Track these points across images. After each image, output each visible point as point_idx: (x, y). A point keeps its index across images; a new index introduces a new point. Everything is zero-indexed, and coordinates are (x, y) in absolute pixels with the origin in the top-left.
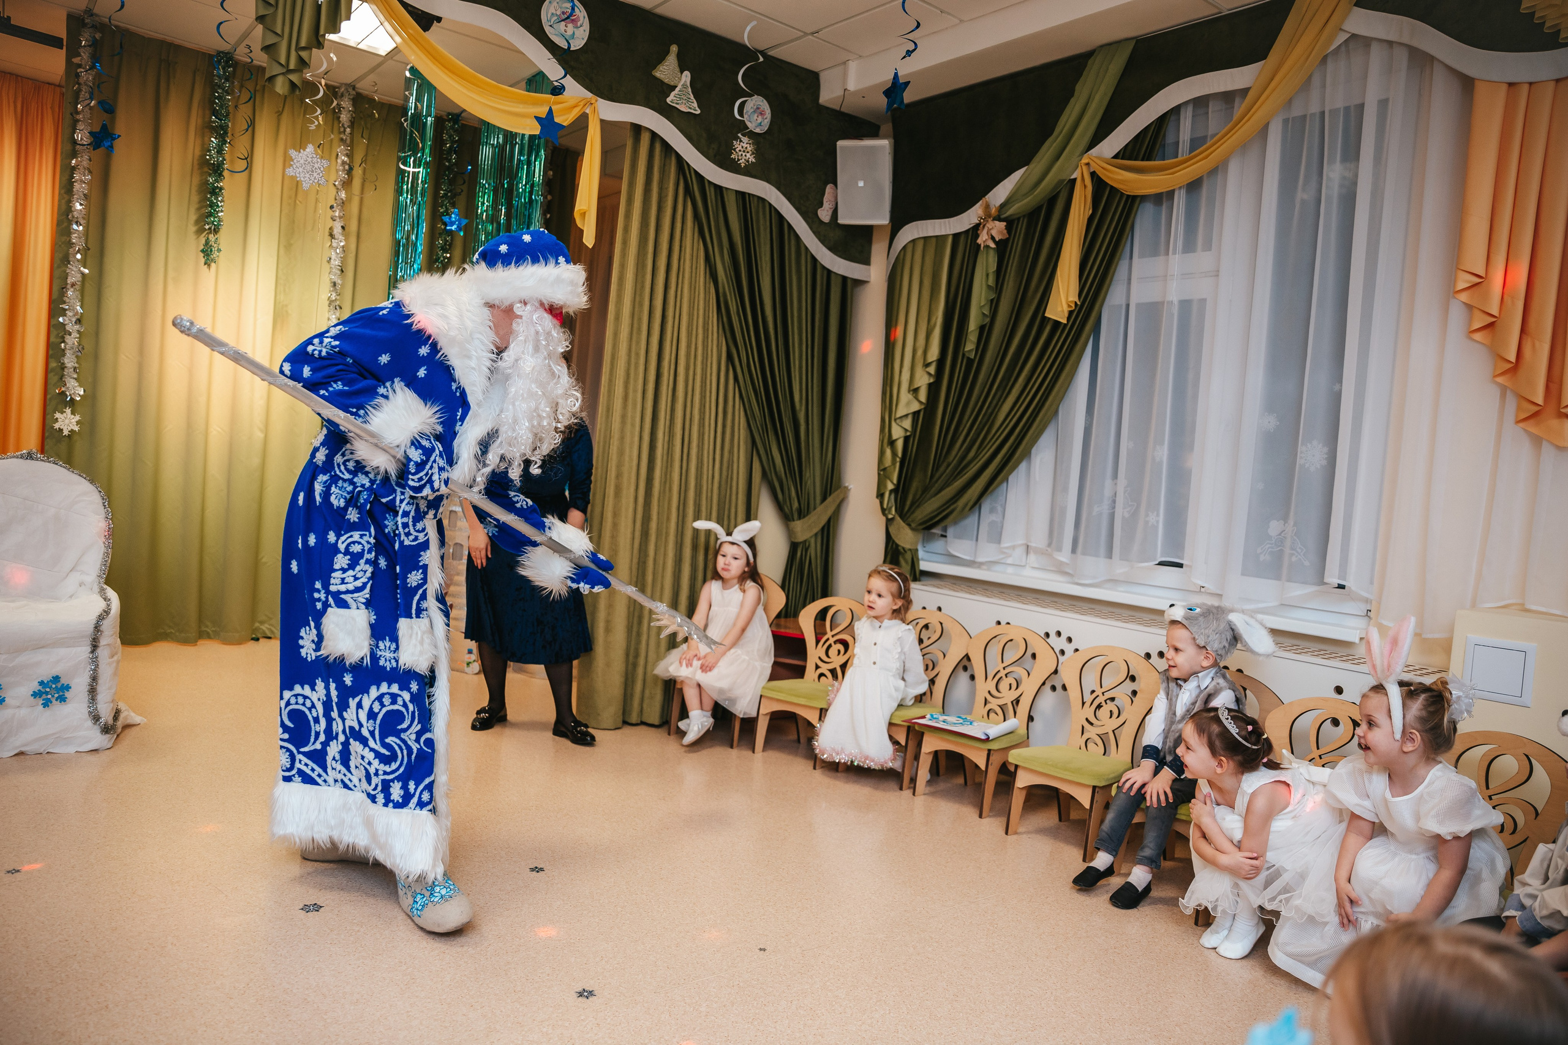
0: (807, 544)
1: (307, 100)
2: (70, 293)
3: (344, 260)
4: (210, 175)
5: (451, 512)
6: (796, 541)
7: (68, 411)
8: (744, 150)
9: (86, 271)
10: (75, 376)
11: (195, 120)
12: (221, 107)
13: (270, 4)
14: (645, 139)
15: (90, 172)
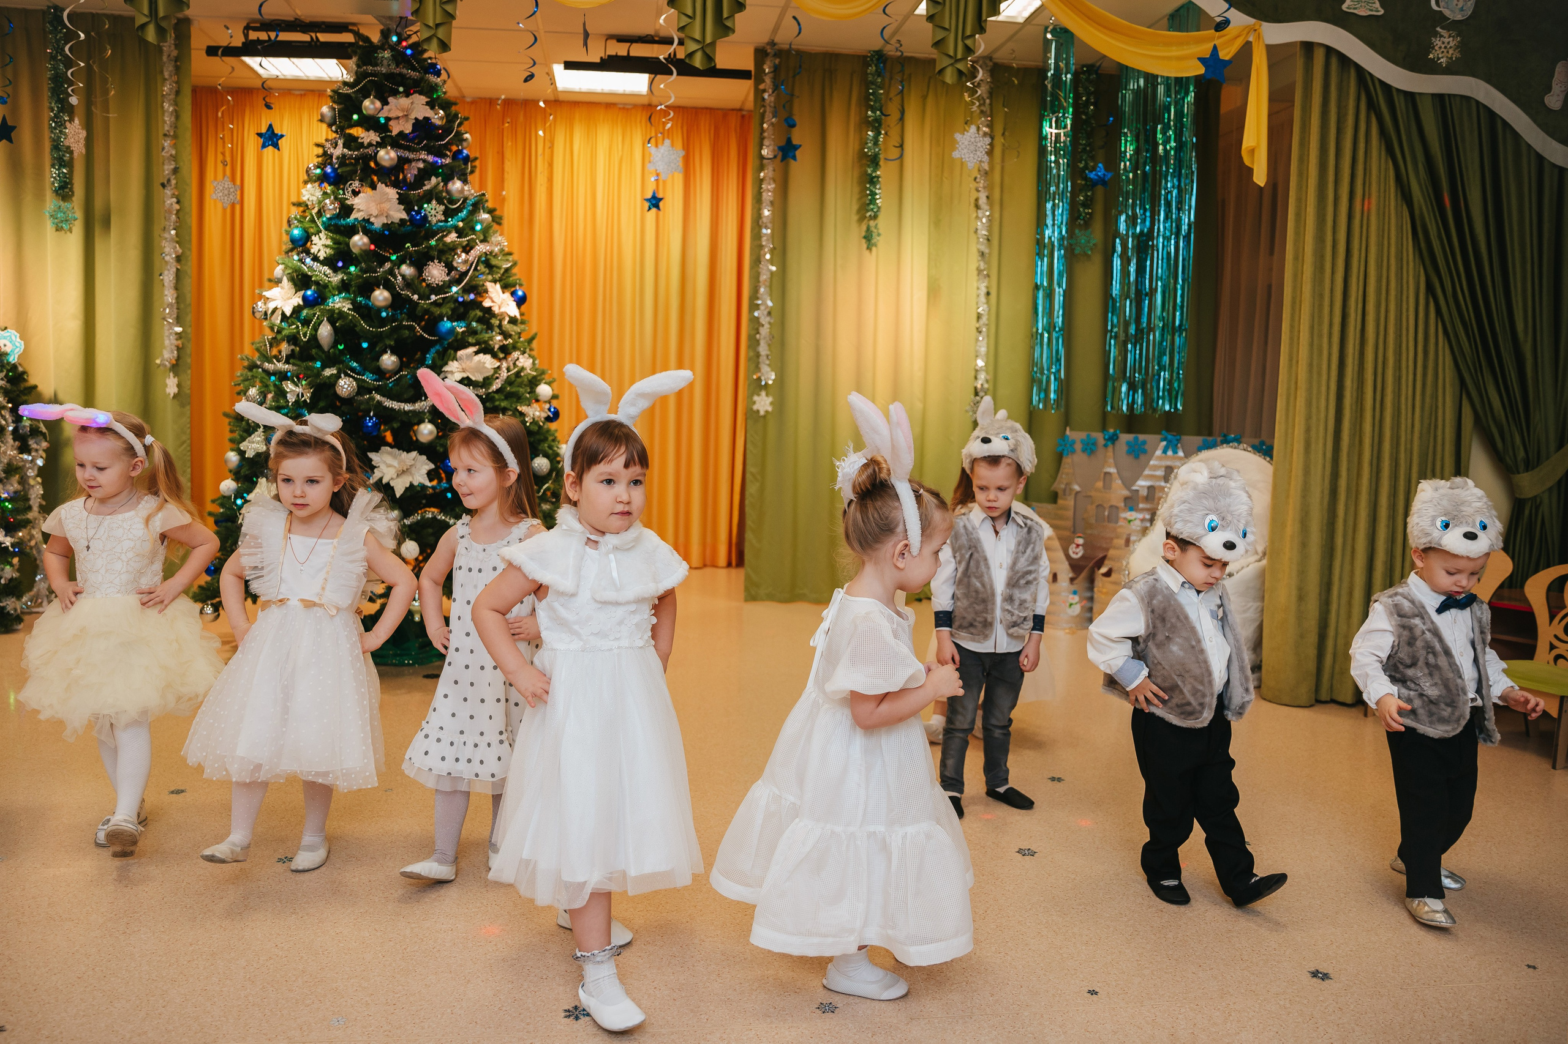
0: (1538, 500)
1: (968, 84)
2: (762, 290)
3: (990, 228)
4: (869, 166)
5: (1106, 473)
6: (1522, 497)
7: (763, 393)
8: (1444, 46)
9: (774, 268)
10: (768, 362)
11: (854, 118)
12: (875, 102)
13: (938, 3)
14: (1319, 56)
15: (774, 181)
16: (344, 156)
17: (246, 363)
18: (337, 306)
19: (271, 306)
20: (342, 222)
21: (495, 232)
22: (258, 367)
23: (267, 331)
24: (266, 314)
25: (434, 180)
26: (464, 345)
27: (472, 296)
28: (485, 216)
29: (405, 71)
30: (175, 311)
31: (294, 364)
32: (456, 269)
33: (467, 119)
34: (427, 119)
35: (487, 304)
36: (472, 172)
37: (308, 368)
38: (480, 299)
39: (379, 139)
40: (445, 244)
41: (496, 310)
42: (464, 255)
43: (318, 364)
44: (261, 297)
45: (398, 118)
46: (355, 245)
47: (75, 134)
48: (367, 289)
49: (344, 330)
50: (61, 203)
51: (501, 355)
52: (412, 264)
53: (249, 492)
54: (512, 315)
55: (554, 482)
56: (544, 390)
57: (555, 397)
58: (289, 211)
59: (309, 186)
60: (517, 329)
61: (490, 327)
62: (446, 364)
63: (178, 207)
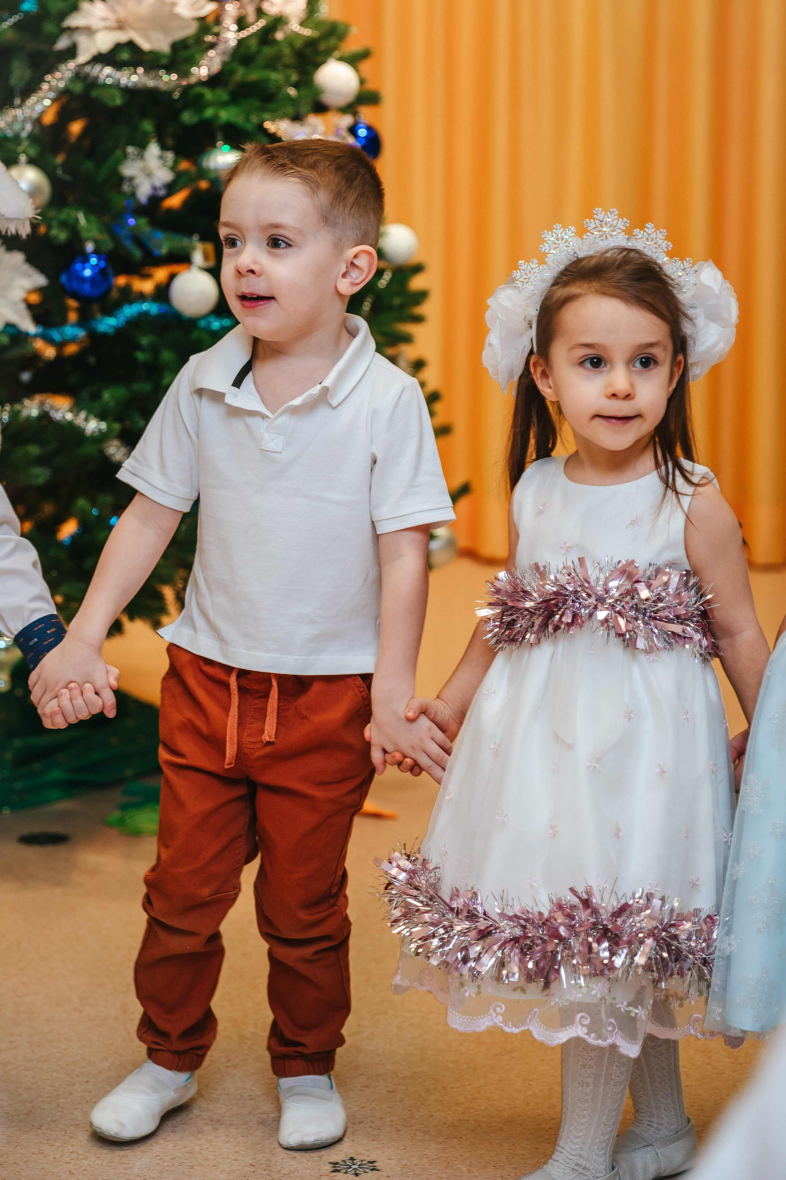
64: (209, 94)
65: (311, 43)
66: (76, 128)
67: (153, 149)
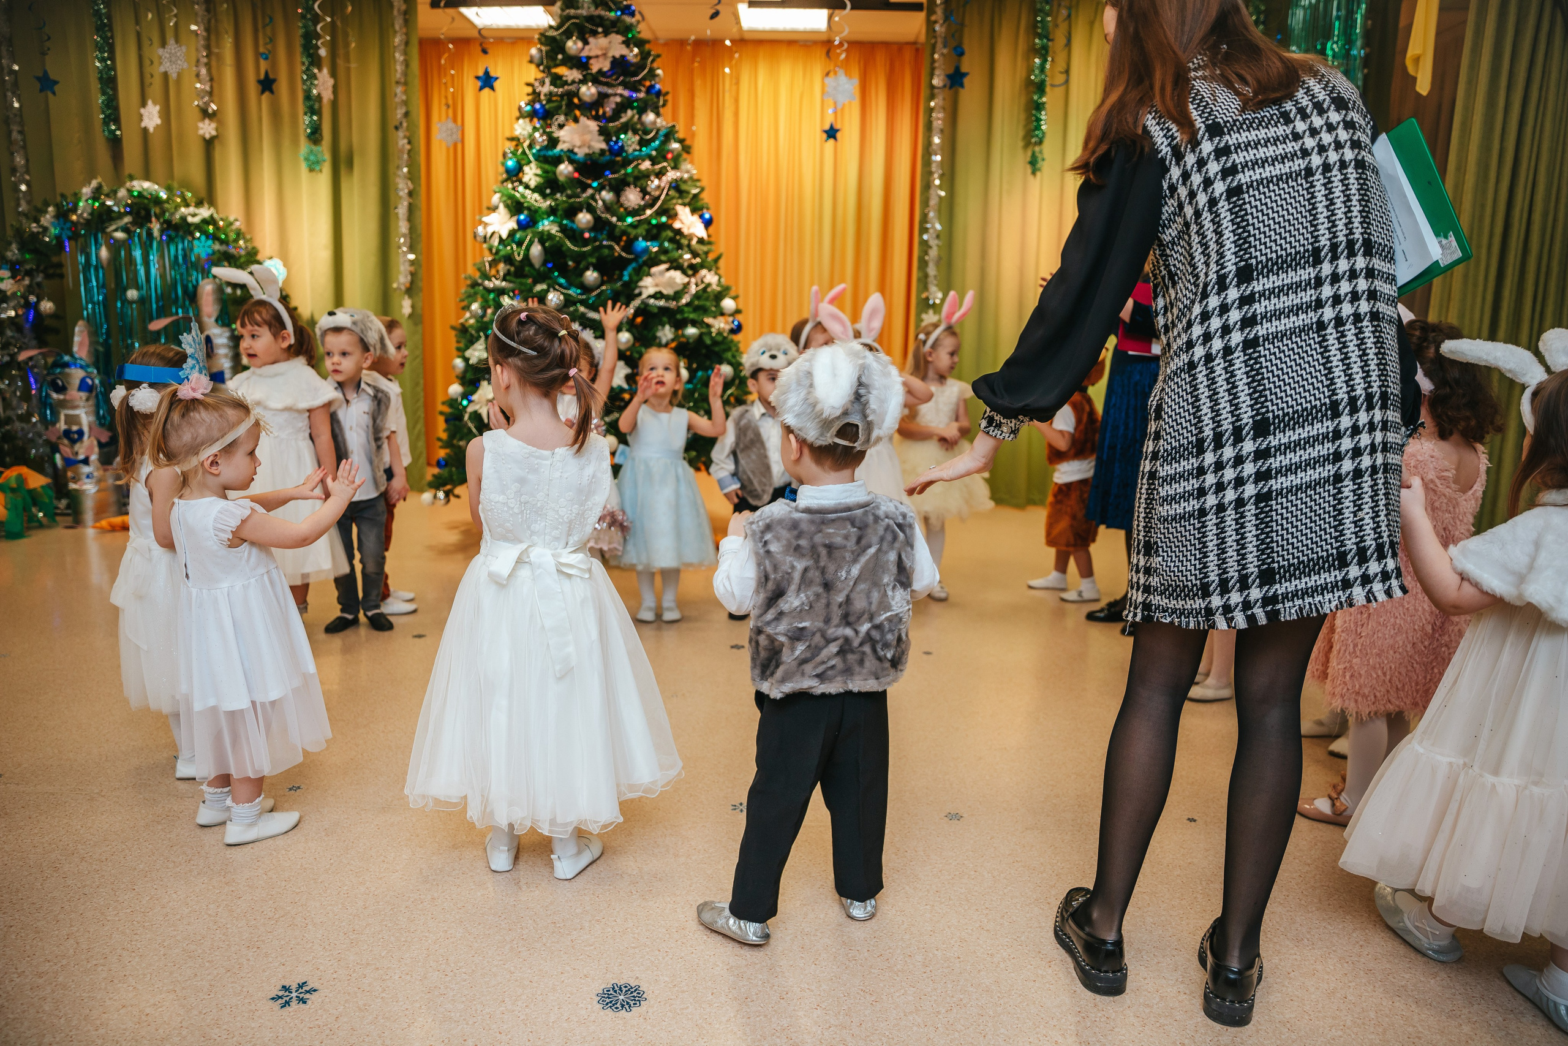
2: (931, 214)
4: (1035, 93)
7: (931, 312)
9: (943, 194)
10: (935, 282)
11: (1022, 46)
12: (1042, 29)
15: (944, 108)
16: (550, 94)
17: (469, 282)
18: (547, 228)
19: (490, 230)
20: (550, 153)
21: (685, 160)
22: (479, 285)
23: (487, 252)
24: (485, 237)
25: (630, 113)
26: (657, 263)
27: (664, 219)
28: (675, 146)
29: (603, 13)
30: (408, 240)
31: (510, 282)
32: (649, 194)
33: (658, 56)
34: (623, 57)
35: (677, 225)
36: (664, 105)
37: (521, 284)
38: (670, 222)
39: (581, 77)
40: (640, 171)
41: (686, 231)
42: (656, 182)
43: (530, 281)
44: (481, 222)
45: (597, 57)
46: (561, 173)
47: (324, 84)
48: (571, 212)
49: (554, 253)
50: (314, 148)
51: (690, 272)
52: (609, 191)
53: (473, 393)
54: (700, 236)
55: (737, 388)
56: (728, 304)
57: (738, 311)
58: (503, 145)
59: (521, 121)
60: (705, 248)
61: (680, 247)
62: (641, 279)
63: (408, 147)
64: (686, 309)
65: (720, 293)
66: (639, 320)
67: (667, 327)
